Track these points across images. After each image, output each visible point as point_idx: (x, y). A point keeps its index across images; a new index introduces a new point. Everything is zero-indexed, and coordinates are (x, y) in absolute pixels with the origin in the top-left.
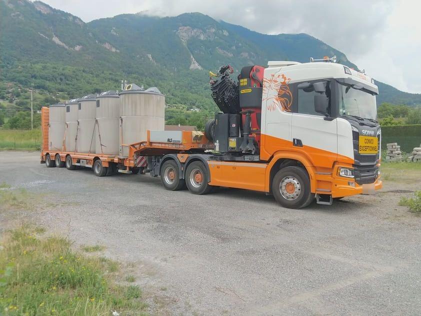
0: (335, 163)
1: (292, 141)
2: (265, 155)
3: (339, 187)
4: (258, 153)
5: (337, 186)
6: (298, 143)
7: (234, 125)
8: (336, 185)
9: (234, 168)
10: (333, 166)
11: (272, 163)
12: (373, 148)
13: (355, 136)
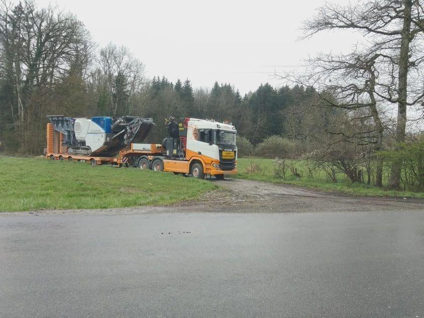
0: (212, 161)
1: (198, 152)
2: (187, 158)
4: (185, 157)
6: (200, 153)
7: (176, 144)
8: (212, 170)
10: (211, 163)
11: (190, 161)
12: (231, 156)
13: (221, 152)
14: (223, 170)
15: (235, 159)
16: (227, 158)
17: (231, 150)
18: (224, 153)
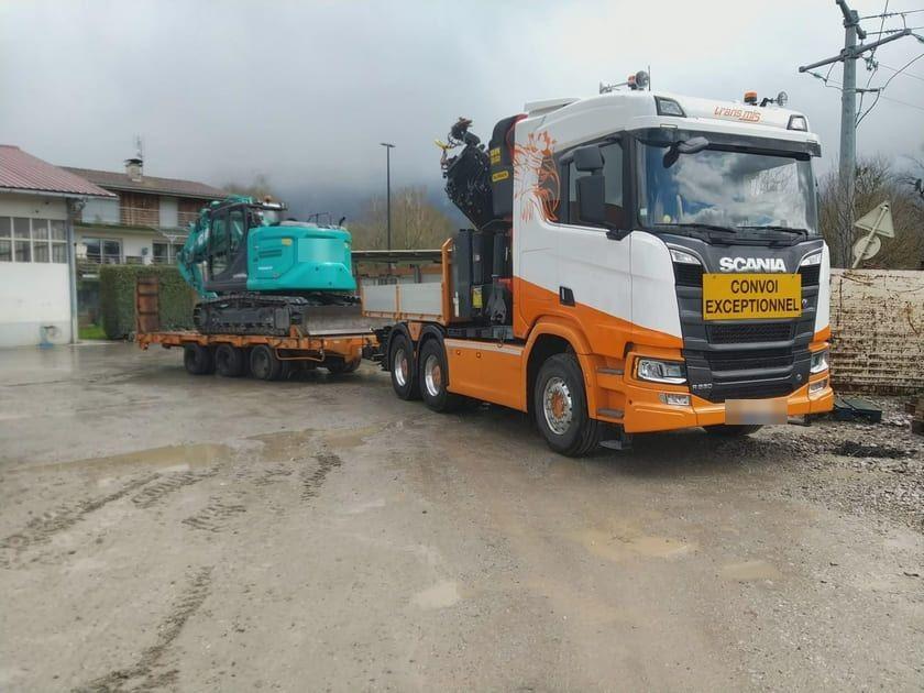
0: (629, 346)
1: (558, 293)
2: (520, 327)
3: (636, 407)
4: (509, 321)
5: (634, 404)
6: (567, 296)
7: (477, 258)
8: (631, 402)
9: (479, 354)
10: (625, 355)
11: (530, 344)
12: (773, 305)
13: (688, 277)
14: (715, 396)
15: (809, 320)
16: (748, 315)
17: (776, 264)
18: (713, 288)
